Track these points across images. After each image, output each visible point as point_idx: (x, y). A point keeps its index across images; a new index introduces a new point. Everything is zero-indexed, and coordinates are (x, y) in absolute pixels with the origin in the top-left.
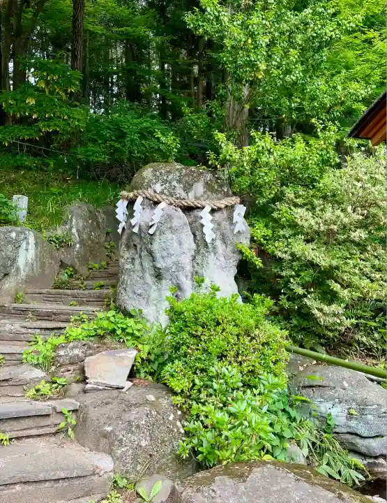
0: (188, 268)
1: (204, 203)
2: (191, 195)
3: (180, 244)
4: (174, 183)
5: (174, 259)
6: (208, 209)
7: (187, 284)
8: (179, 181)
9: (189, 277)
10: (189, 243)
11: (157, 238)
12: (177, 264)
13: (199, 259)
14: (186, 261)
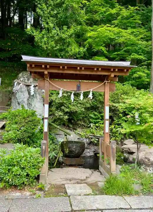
0: (26, 102)
1: (31, 84)
2: (29, 82)
3: (24, 95)
4: (26, 78)
5: (22, 99)
6: (33, 85)
7: (26, 106)
8: (27, 78)
9: (27, 104)
10: (27, 95)
11: (17, 94)
12: (23, 101)
13: (30, 99)
14: (25, 100)
